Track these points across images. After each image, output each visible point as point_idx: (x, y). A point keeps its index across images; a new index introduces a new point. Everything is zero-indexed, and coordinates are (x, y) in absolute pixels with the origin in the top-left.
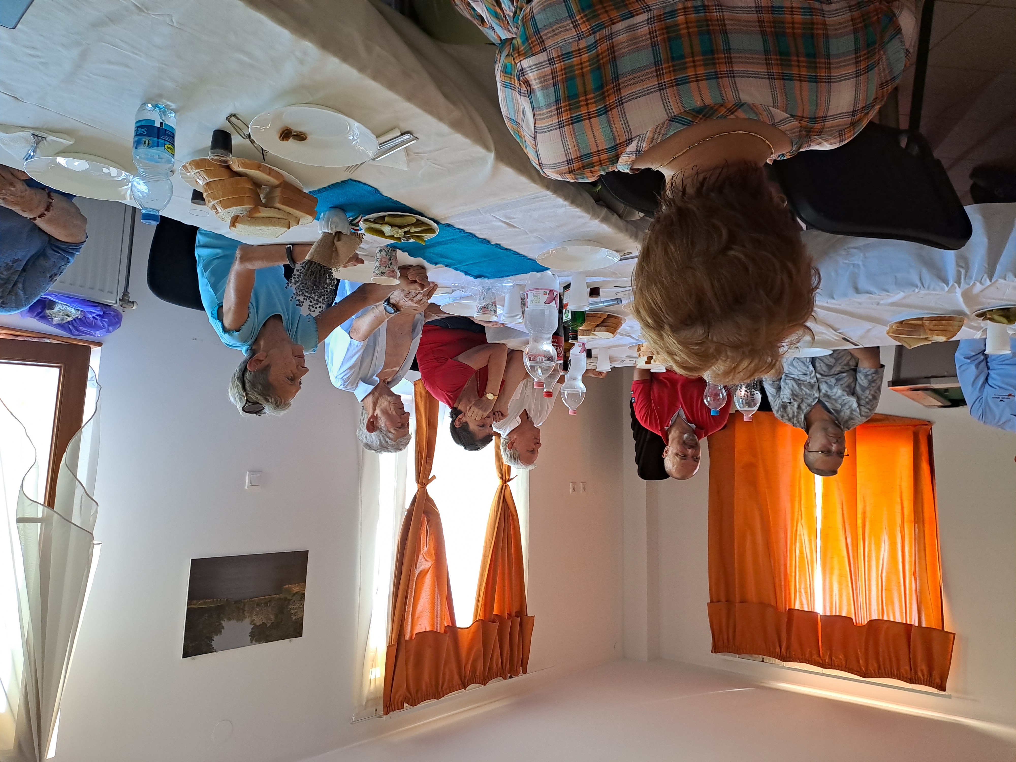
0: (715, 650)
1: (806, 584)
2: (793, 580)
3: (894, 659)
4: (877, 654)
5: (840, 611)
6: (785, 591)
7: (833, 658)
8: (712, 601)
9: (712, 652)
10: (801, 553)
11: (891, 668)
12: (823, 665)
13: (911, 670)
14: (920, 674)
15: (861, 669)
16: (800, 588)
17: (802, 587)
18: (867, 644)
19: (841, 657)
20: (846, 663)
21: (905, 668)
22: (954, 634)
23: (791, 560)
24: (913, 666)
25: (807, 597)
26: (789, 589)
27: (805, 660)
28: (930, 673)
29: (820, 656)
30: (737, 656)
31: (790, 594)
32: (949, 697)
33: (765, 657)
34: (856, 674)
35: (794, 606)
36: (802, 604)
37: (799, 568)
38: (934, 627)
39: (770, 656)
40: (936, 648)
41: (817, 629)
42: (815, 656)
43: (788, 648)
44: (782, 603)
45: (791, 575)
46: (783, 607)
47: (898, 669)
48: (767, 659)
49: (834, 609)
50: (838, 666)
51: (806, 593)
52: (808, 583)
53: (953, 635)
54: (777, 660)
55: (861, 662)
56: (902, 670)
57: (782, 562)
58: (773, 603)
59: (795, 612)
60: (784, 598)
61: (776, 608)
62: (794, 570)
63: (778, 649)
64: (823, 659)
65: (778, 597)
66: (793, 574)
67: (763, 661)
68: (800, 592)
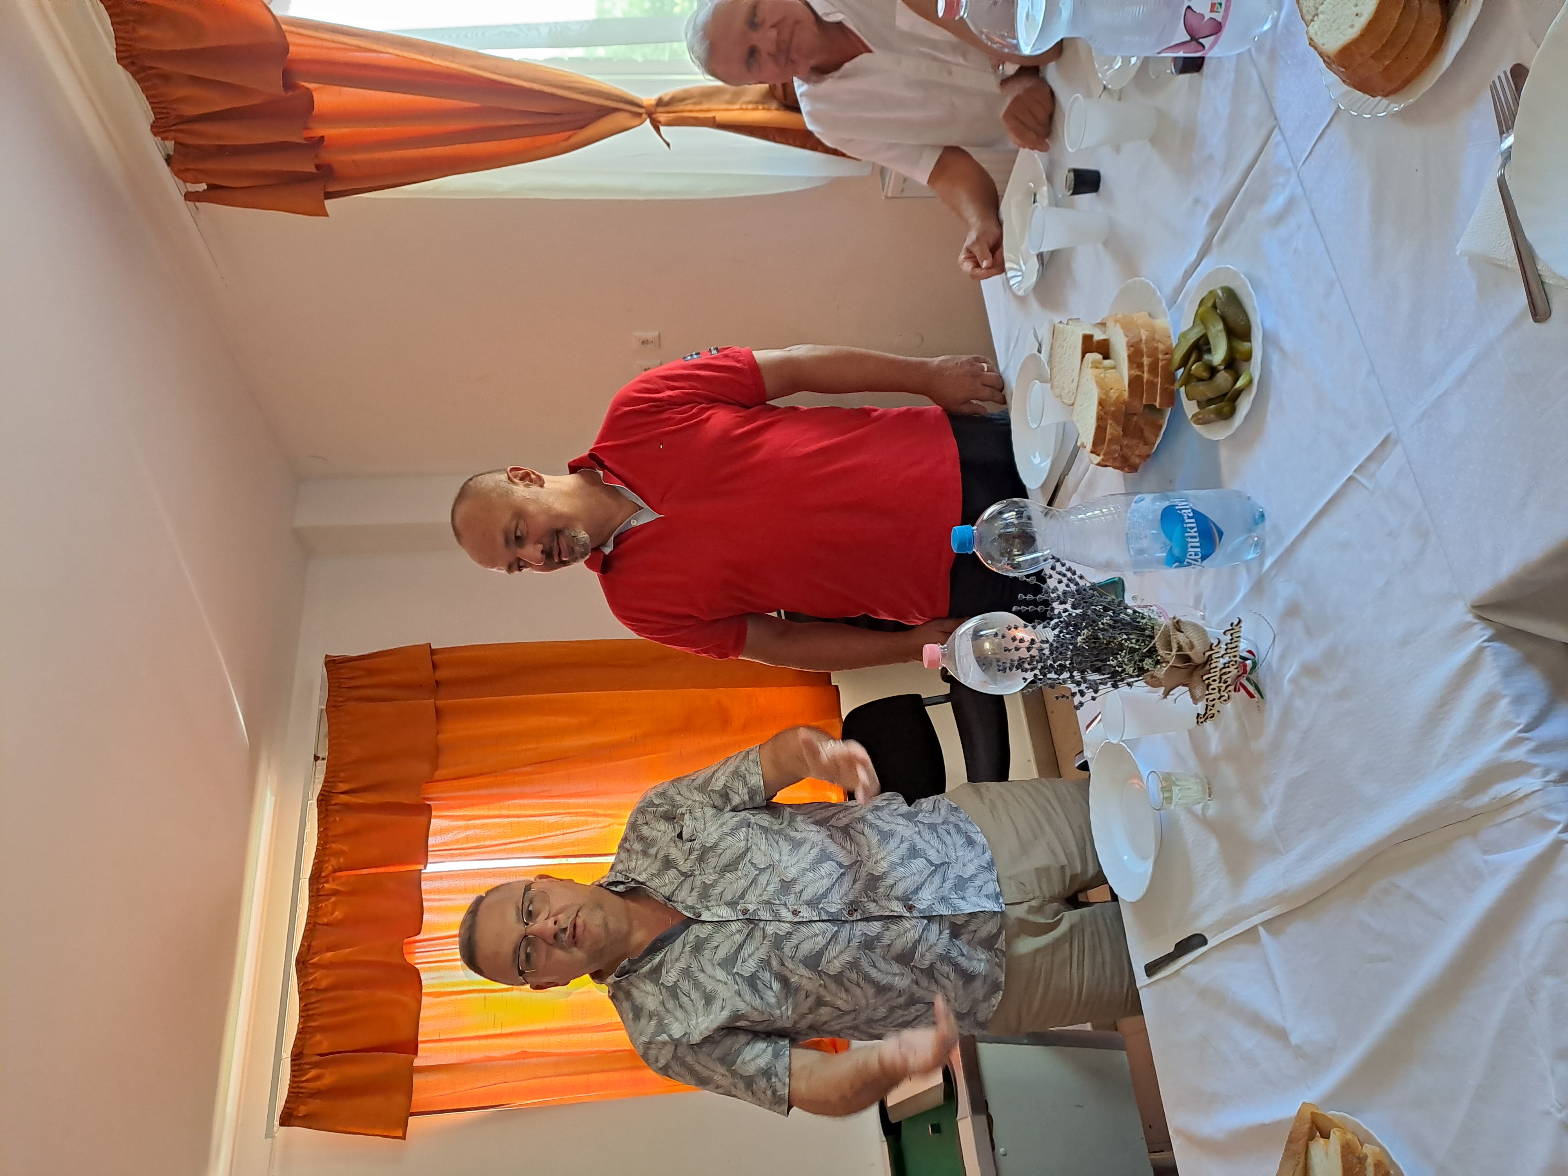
0: (333, 664)
1: (485, 839)
2: (492, 813)
3: (339, 1019)
4: (350, 985)
5: (431, 909)
6: (466, 798)
7: (333, 899)
8: (433, 652)
9: (327, 656)
10: (550, 827)
11: (320, 1014)
12: (316, 878)
13: (320, 1055)
14: (313, 1073)
15: (315, 954)
16: (475, 827)
17: (478, 832)
18: (368, 964)
19: (337, 913)
20: (326, 924)
21: (323, 1043)
22: (403, 1138)
23: (533, 807)
24: (328, 1058)
25: (458, 841)
26: (472, 805)
27: (326, 843)
28: (317, 1094)
29: (335, 871)
30: (324, 707)
31: (460, 807)
32: (269, 1134)
33: (326, 761)
34: (302, 945)
35: (436, 817)
36: (442, 832)
37: (519, 823)
38: (413, 1099)
39: (326, 773)
40: (373, 1103)
41: (394, 864)
42: (333, 862)
43: (348, 807)
44: (442, 792)
45: (501, 808)
46: (433, 792)
47: (321, 1029)
48: (322, 765)
49: (436, 897)
50: (317, 909)
51: (467, 839)
52: (488, 843)
53: (401, 1135)
54: (321, 786)
55: (330, 954)
56: (318, 1037)
57: (527, 789)
58: (439, 774)
59: (423, 819)
60: (451, 795)
61: (431, 781)
62: (512, 813)
63: (343, 787)
64: (330, 879)
65: (456, 783)
66: (505, 812)
67: (316, 758)
68: (467, 828)
